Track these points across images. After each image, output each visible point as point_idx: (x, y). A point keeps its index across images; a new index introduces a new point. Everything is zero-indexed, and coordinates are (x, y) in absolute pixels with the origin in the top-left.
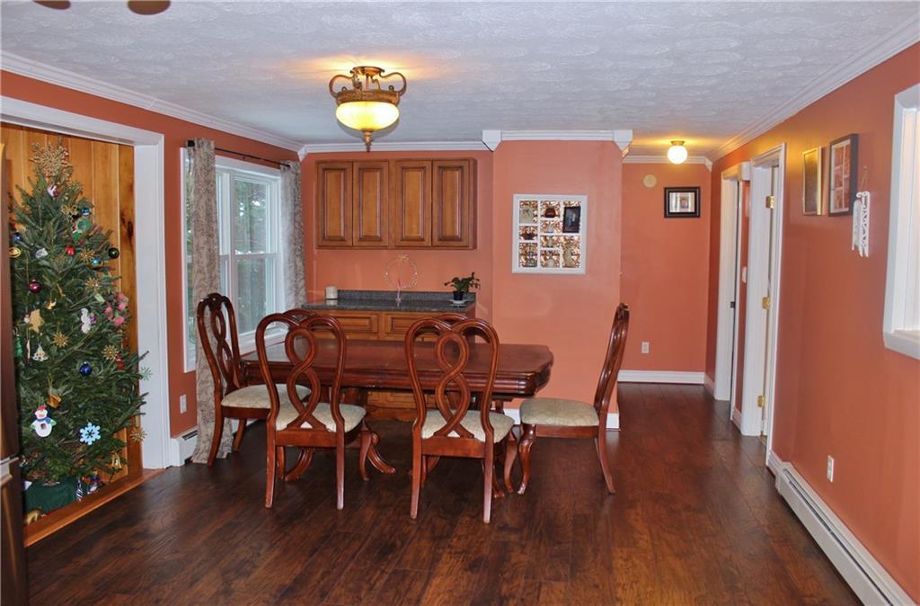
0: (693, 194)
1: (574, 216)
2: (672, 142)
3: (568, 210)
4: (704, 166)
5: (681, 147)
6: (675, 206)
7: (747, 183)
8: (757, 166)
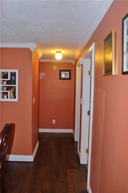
0: (69, 72)
1: (14, 78)
2: (57, 52)
3: (12, 76)
4: (72, 63)
5: (60, 53)
6: (63, 76)
7: (82, 65)
8: (85, 58)
